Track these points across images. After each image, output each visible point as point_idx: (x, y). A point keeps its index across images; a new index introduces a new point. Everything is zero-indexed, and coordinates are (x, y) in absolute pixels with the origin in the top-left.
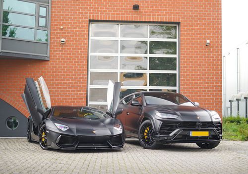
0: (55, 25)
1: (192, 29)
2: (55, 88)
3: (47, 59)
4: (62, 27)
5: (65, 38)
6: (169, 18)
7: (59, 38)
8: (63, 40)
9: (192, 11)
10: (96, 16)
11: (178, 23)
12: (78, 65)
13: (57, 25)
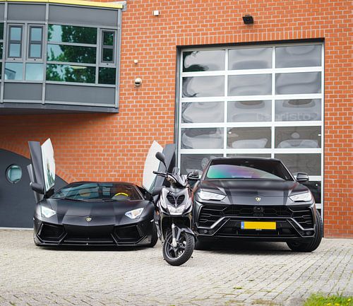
0: (126, 58)
1: (345, 48)
2: (126, 155)
3: (114, 111)
4: (136, 61)
5: (141, 78)
6: (304, 33)
7: (133, 78)
8: (138, 80)
9: (345, 17)
10: (186, 39)
11: (322, 40)
12: (160, 118)
13: (130, 58)
